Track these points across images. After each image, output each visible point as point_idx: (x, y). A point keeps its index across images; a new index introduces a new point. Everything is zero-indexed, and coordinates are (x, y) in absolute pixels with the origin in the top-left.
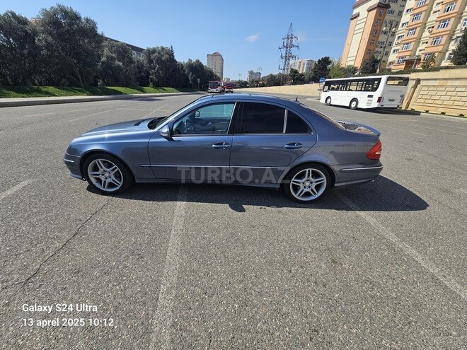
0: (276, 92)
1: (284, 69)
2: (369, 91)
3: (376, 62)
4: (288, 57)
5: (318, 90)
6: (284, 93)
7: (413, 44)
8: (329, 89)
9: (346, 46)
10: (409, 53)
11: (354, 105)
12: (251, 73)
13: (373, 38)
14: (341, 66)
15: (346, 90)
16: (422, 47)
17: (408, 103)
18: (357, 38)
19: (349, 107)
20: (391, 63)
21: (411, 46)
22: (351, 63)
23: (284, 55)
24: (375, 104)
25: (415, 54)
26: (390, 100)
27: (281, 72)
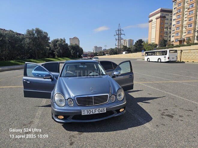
0: (117, 58)
1: (118, 46)
2: (164, 55)
3: (165, 41)
4: (119, 39)
5: (142, 55)
6: (122, 58)
7: (180, 33)
8: (148, 55)
9: (149, 34)
10: (179, 37)
11: (159, 61)
12: (96, 47)
13: (161, 30)
14: (149, 43)
15: (155, 55)
16: (184, 34)
17: (181, 59)
18: (154, 31)
19: (158, 62)
20: (172, 42)
21: (179, 34)
22: (154, 42)
23: (117, 38)
24: (167, 60)
25: (182, 37)
26: (172, 58)
27: (117, 47)
